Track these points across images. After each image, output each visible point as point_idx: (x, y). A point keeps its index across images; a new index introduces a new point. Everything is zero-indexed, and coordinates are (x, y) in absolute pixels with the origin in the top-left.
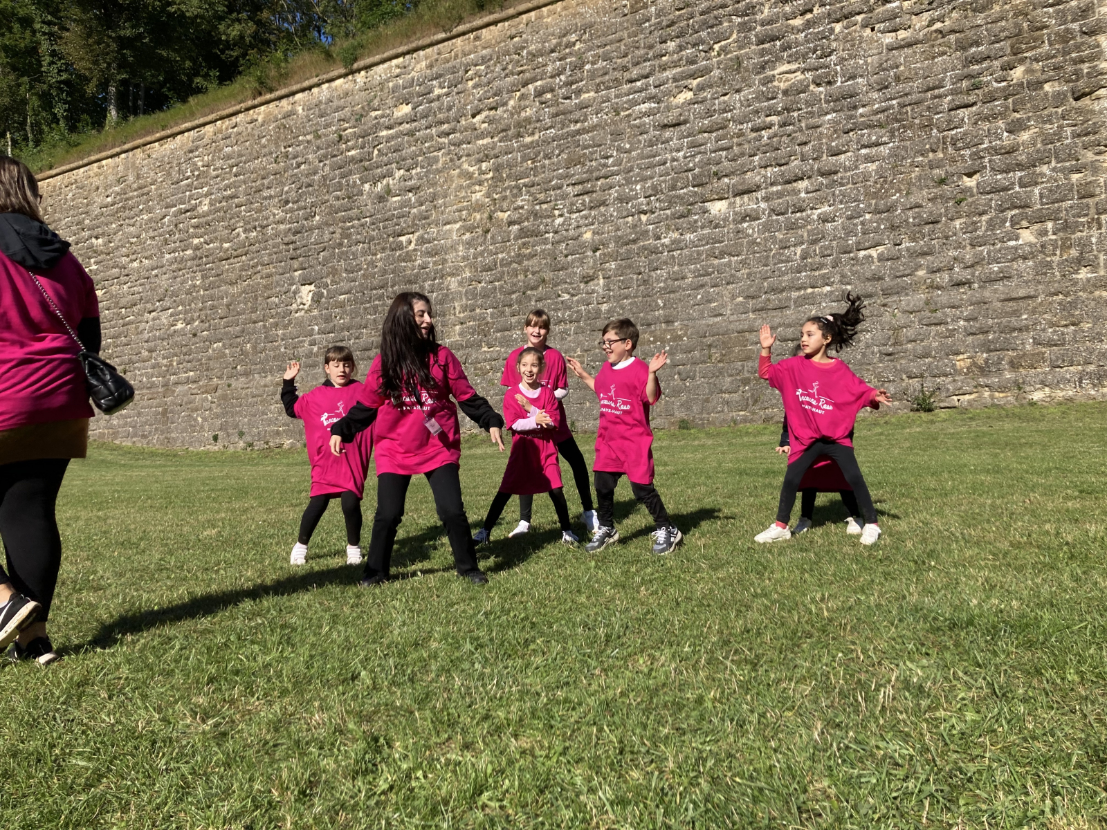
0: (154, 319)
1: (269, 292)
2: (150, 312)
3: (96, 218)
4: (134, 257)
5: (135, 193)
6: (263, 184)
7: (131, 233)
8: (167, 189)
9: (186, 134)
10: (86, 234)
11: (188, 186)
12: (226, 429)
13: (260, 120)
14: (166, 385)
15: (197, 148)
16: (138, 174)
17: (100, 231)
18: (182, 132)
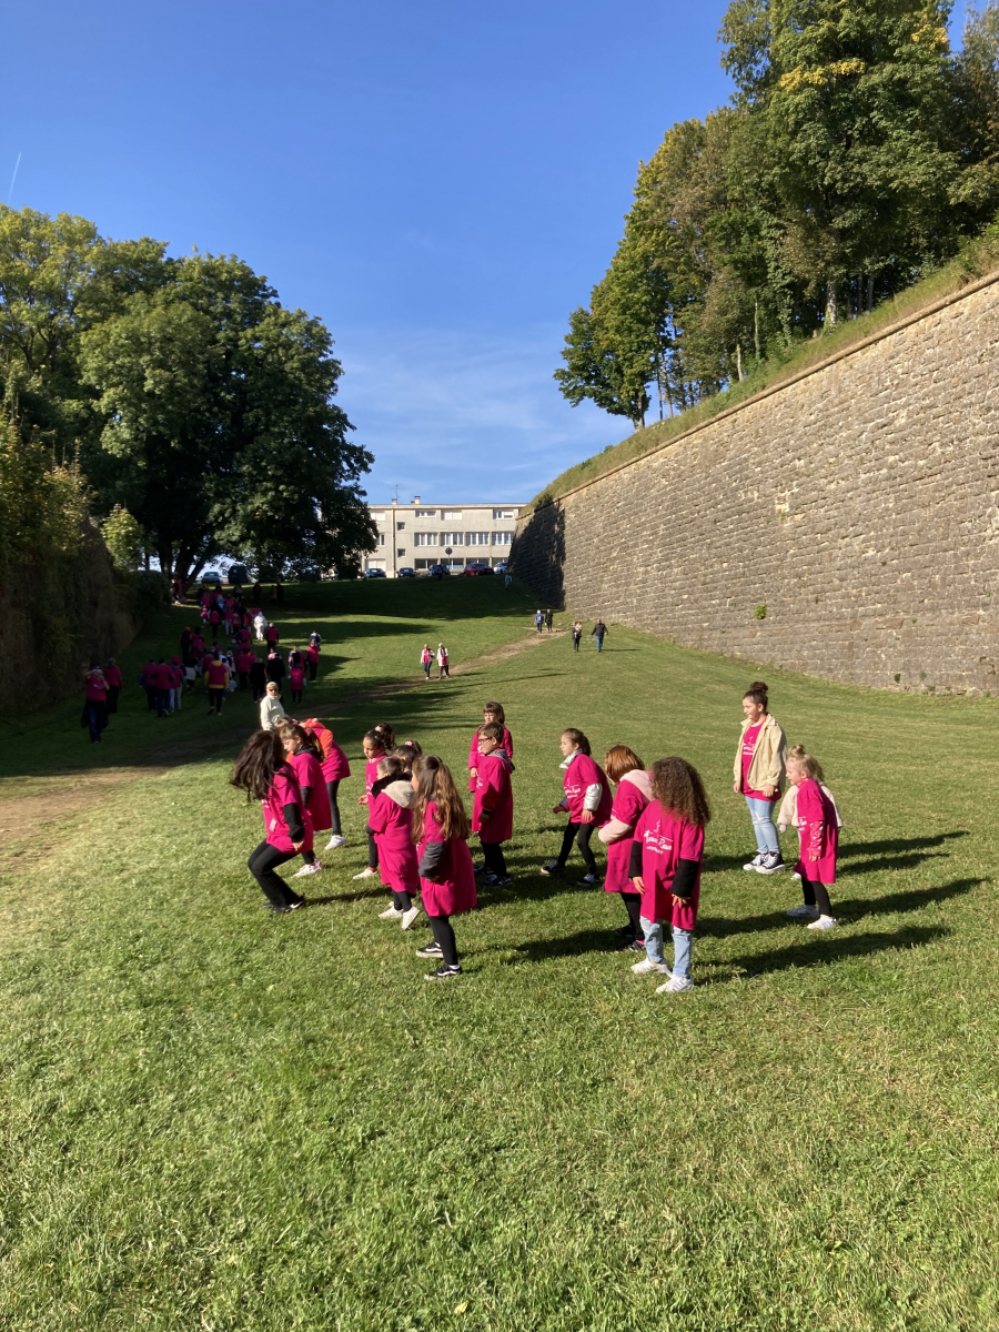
0: (847, 546)
1: (962, 516)
2: (843, 538)
3: (800, 438)
4: (830, 479)
5: (836, 409)
6: (964, 390)
7: (829, 453)
8: (866, 403)
9: (888, 338)
10: (789, 455)
11: (886, 397)
12: (908, 669)
13: (966, 313)
14: (854, 617)
15: (898, 353)
16: (840, 388)
17: (802, 451)
18: (884, 337)
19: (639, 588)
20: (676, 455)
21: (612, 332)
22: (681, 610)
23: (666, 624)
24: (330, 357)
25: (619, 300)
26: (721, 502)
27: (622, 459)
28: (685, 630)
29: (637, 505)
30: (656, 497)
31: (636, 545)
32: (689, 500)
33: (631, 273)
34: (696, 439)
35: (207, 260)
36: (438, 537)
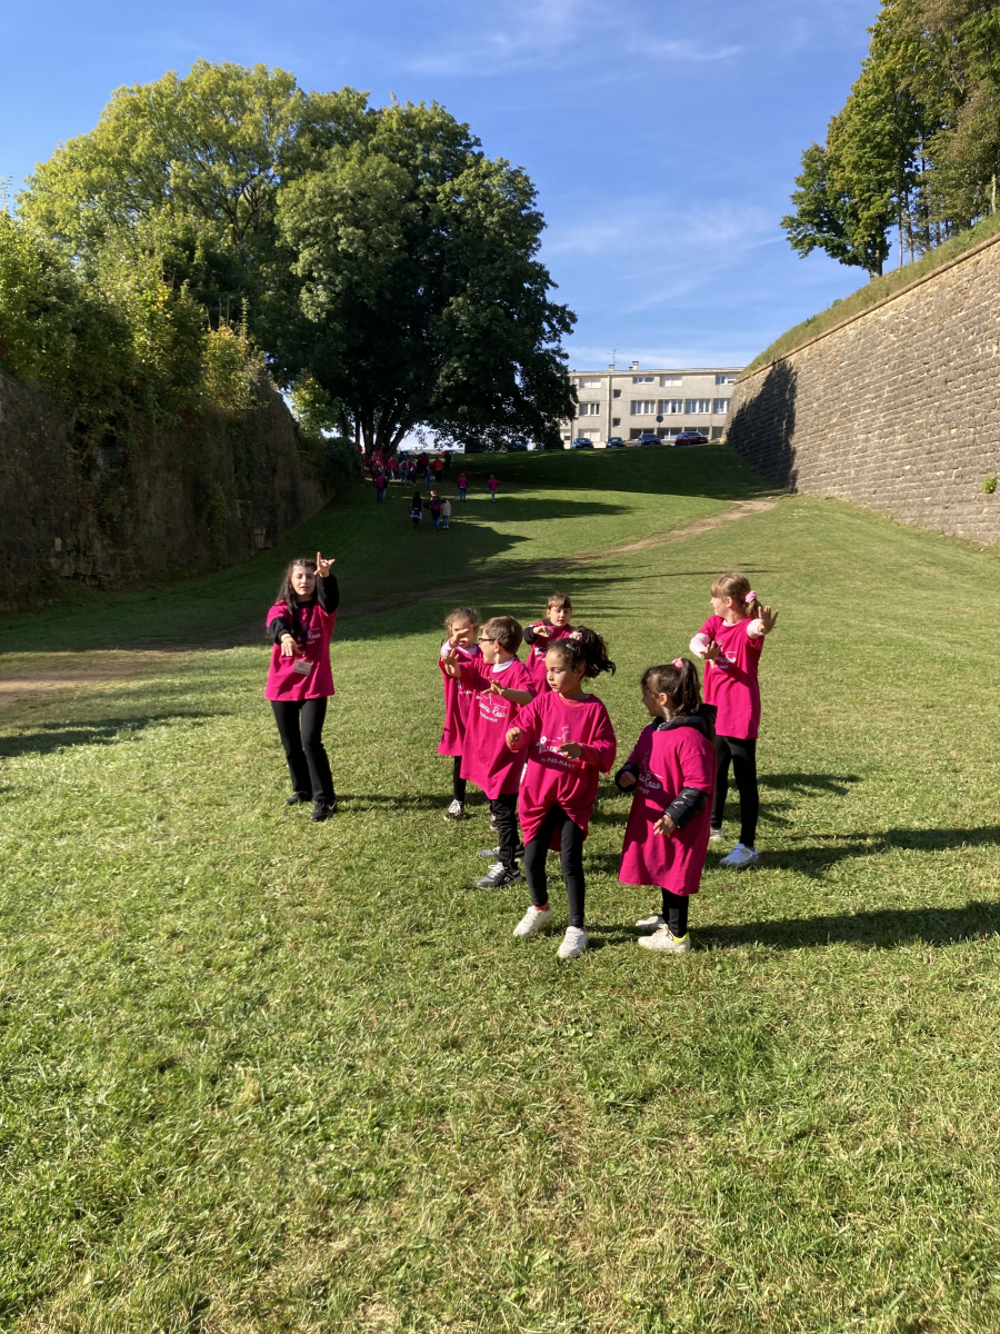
19: (857, 458)
20: (908, 307)
21: (848, 169)
22: (902, 482)
23: (885, 498)
24: (534, 209)
25: (859, 131)
26: (954, 358)
27: (847, 313)
28: (904, 505)
29: (862, 365)
30: (882, 356)
31: (857, 410)
32: (919, 358)
33: (874, 99)
34: (931, 287)
35: (407, 108)
36: (656, 405)
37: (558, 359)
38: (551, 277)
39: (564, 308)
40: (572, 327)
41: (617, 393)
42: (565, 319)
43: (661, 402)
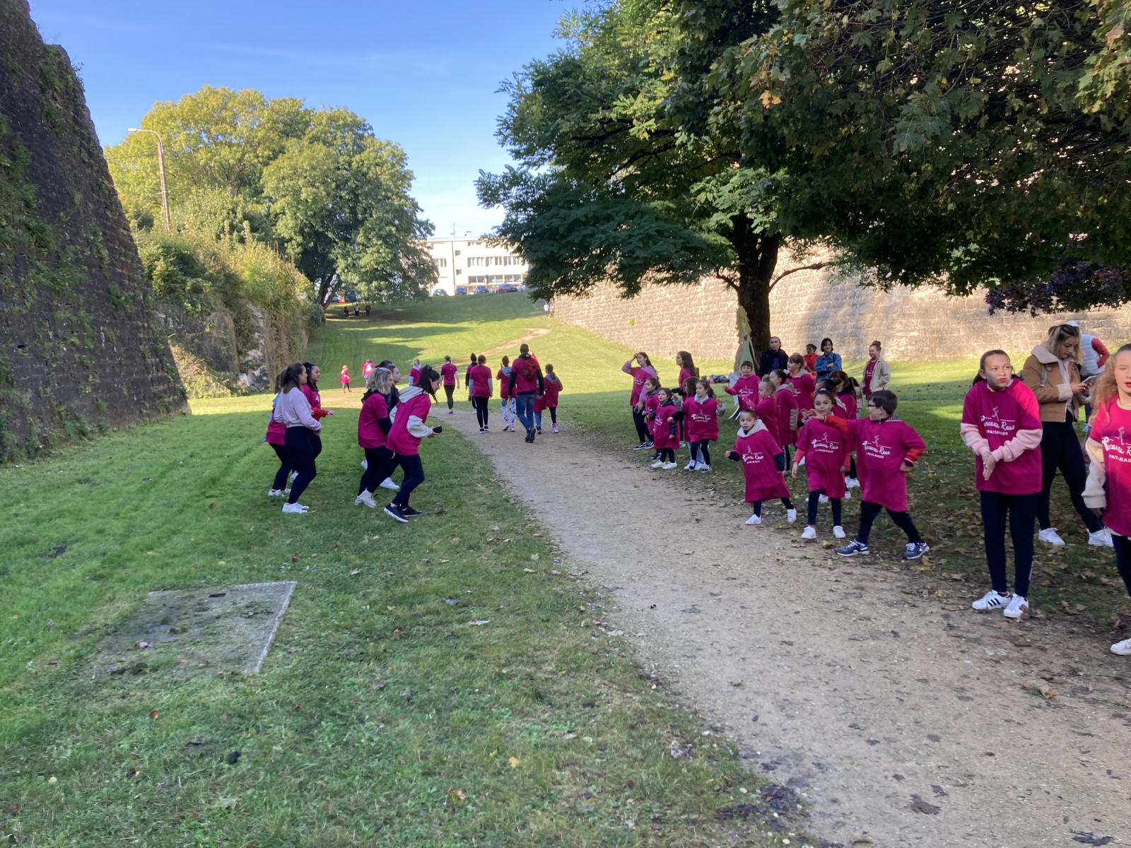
28: (605, 330)
35: (330, 112)
36: (484, 260)
37: (426, 250)
38: (419, 205)
39: (427, 222)
40: (433, 232)
41: (457, 253)
42: (428, 227)
43: (487, 258)
